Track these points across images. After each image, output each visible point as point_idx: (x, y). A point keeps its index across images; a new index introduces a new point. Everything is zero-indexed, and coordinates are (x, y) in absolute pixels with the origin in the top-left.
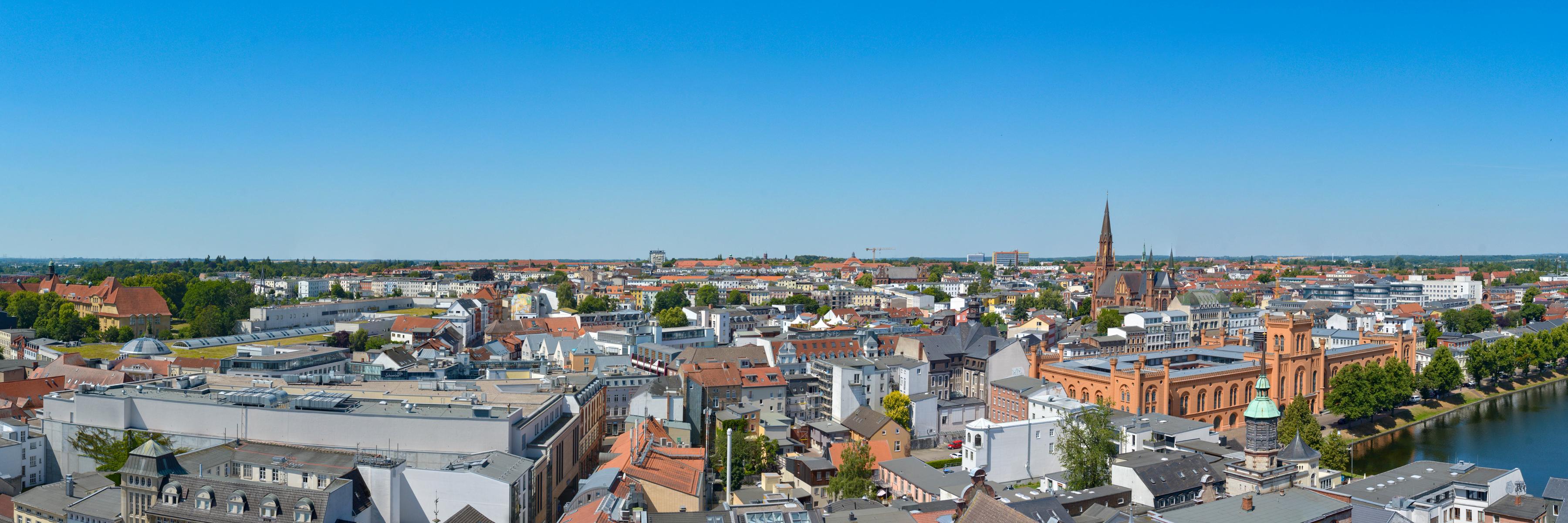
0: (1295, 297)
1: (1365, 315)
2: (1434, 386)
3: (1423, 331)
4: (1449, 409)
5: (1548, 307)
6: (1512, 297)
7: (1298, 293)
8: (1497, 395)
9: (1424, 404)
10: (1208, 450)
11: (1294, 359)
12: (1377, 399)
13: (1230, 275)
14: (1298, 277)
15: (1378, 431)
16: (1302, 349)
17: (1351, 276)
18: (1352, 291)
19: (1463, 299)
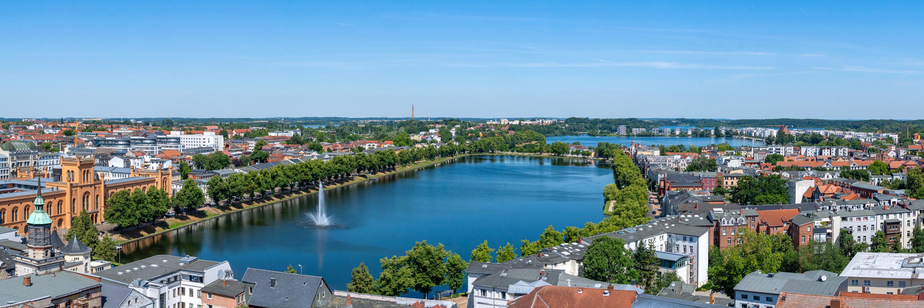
0: (90, 146)
1: (137, 157)
2: (184, 205)
3: (178, 168)
4: (195, 221)
5: (271, 153)
6: (247, 146)
7: (92, 143)
8: (230, 212)
9: (176, 217)
10: (13, 246)
11: (82, 187)
12: (142, 214)
13: (45, 131)
14: (94, 132)
15: (142, 236)
16: (87, 180)
17: (131, 132)
18: (129, 142)
19: (210, 147)
